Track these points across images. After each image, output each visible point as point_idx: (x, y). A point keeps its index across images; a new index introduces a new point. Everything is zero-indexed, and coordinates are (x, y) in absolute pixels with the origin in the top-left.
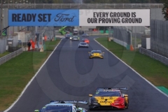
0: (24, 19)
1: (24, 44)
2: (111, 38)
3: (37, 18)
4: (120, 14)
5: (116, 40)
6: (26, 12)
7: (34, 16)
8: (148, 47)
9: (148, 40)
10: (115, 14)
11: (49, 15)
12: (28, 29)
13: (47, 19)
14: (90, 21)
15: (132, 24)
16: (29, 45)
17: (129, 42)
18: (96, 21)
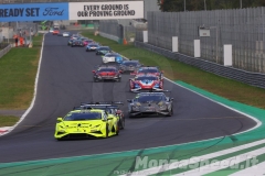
0: (11, 14)
1: (11, 40)
2: (97, 33)
3: (25, 13)
4: (112, 7)
5: (104, 35)
6: (14, 7)
7: (22, 11)
8: (146, 40)
9: (145, 34)
10: (107, 7)
11: (38, 9)
12: (10, 25)
13: (35, 13)
14: (80, 14)
15: (124, 17)
16: (17, 41)
17: (121, 36)
18: (86, 15)
